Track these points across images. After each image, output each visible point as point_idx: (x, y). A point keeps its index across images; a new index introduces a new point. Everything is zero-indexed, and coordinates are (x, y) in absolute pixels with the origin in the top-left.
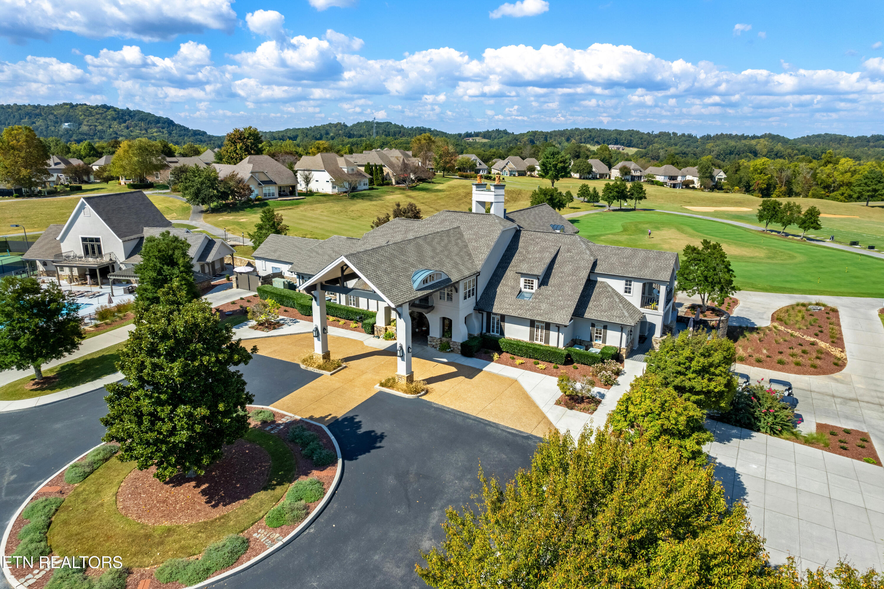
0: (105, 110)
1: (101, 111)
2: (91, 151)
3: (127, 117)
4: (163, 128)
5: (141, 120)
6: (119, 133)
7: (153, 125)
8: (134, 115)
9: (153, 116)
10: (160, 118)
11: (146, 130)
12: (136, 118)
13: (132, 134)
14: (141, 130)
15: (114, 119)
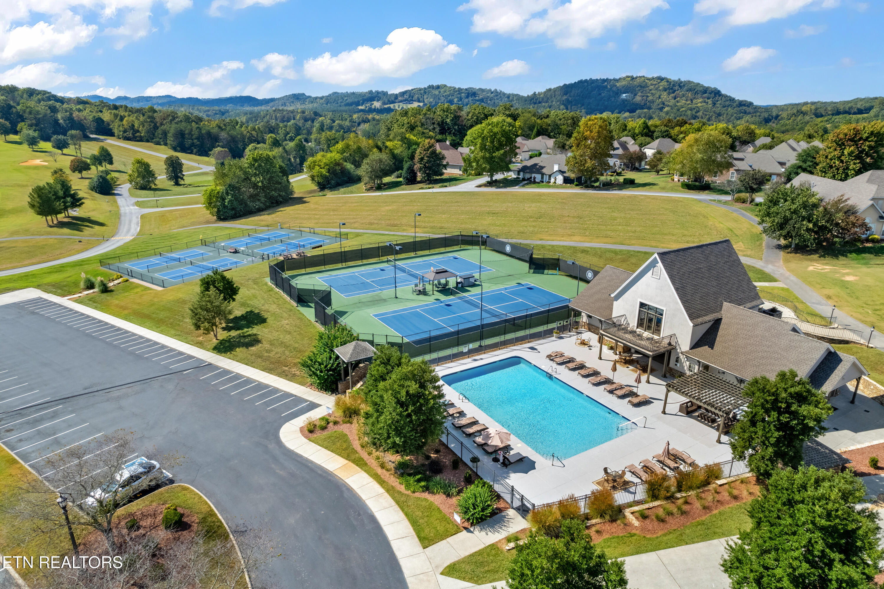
0: (659, 81)
1: (655, 83)
2: (644, 129)
3: (676, 88)
4: (708, 98)
5: (690, 90)
6: (666, 103)
7: (699, 95)
8: (684, 85)
9: (702, 86)
10: (708, 88)
11: (692, 100)
12: (685, 88)
13: (678, 104)
14: (687, 100)
15: (665, 90)
